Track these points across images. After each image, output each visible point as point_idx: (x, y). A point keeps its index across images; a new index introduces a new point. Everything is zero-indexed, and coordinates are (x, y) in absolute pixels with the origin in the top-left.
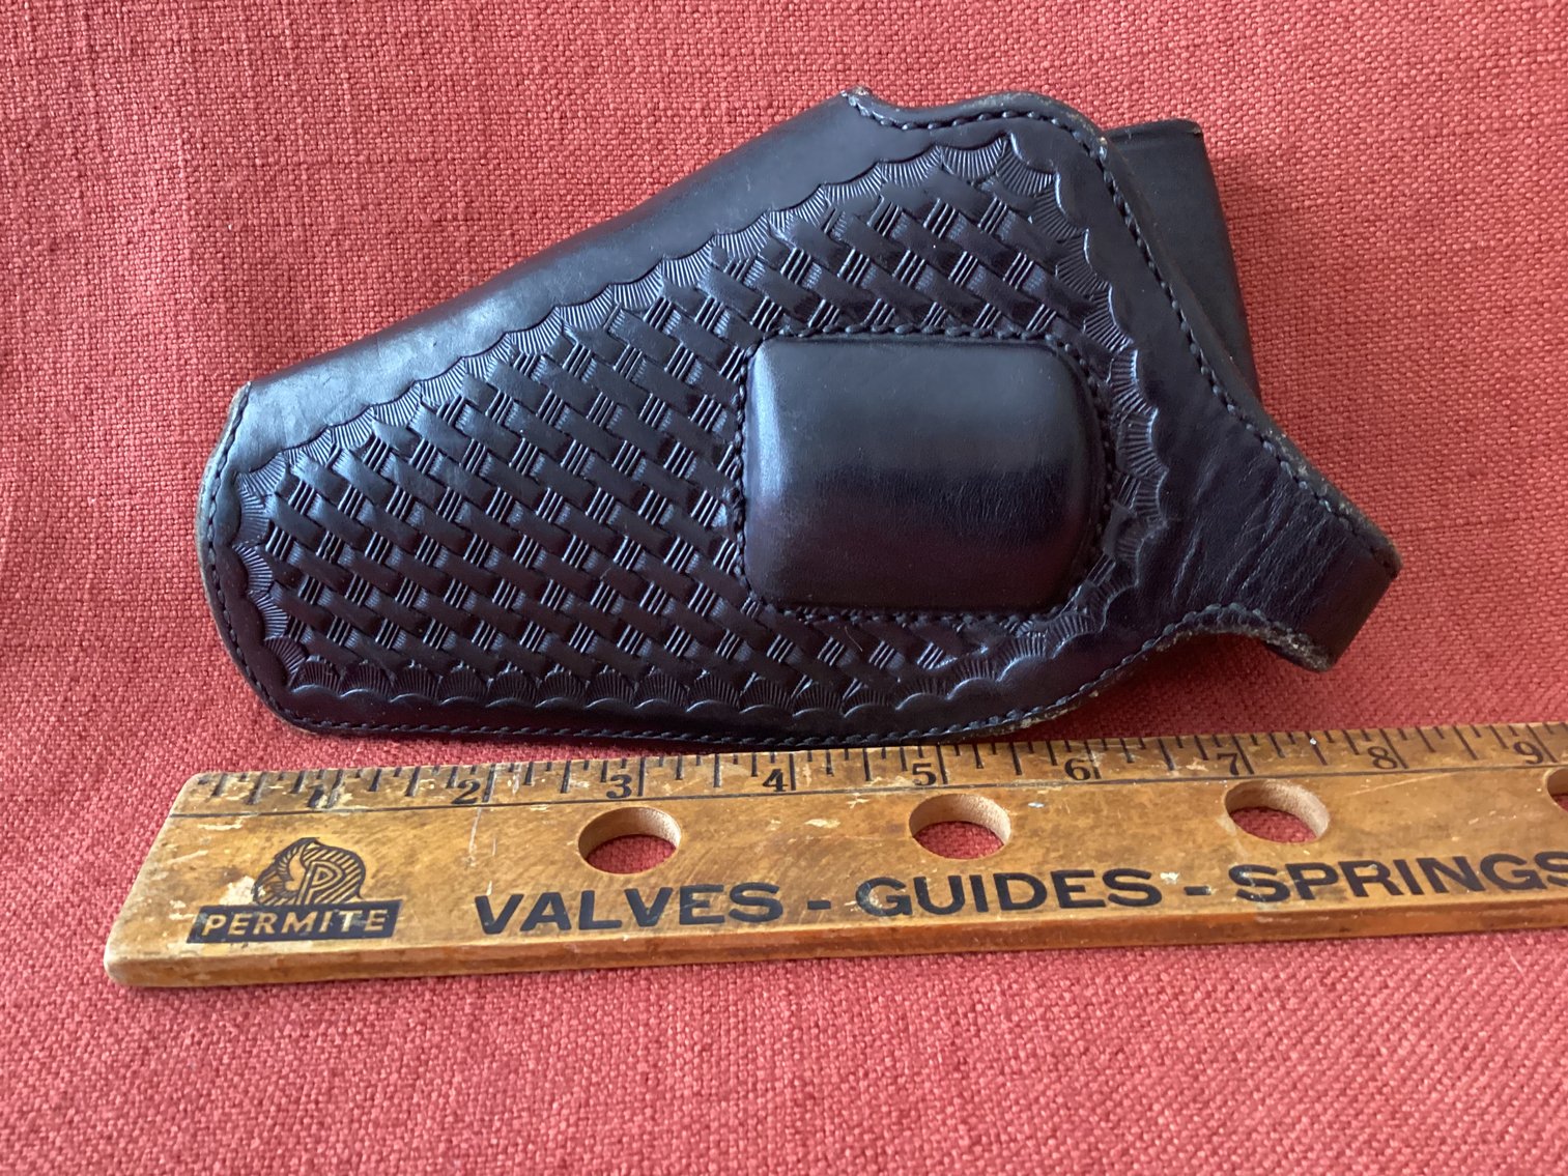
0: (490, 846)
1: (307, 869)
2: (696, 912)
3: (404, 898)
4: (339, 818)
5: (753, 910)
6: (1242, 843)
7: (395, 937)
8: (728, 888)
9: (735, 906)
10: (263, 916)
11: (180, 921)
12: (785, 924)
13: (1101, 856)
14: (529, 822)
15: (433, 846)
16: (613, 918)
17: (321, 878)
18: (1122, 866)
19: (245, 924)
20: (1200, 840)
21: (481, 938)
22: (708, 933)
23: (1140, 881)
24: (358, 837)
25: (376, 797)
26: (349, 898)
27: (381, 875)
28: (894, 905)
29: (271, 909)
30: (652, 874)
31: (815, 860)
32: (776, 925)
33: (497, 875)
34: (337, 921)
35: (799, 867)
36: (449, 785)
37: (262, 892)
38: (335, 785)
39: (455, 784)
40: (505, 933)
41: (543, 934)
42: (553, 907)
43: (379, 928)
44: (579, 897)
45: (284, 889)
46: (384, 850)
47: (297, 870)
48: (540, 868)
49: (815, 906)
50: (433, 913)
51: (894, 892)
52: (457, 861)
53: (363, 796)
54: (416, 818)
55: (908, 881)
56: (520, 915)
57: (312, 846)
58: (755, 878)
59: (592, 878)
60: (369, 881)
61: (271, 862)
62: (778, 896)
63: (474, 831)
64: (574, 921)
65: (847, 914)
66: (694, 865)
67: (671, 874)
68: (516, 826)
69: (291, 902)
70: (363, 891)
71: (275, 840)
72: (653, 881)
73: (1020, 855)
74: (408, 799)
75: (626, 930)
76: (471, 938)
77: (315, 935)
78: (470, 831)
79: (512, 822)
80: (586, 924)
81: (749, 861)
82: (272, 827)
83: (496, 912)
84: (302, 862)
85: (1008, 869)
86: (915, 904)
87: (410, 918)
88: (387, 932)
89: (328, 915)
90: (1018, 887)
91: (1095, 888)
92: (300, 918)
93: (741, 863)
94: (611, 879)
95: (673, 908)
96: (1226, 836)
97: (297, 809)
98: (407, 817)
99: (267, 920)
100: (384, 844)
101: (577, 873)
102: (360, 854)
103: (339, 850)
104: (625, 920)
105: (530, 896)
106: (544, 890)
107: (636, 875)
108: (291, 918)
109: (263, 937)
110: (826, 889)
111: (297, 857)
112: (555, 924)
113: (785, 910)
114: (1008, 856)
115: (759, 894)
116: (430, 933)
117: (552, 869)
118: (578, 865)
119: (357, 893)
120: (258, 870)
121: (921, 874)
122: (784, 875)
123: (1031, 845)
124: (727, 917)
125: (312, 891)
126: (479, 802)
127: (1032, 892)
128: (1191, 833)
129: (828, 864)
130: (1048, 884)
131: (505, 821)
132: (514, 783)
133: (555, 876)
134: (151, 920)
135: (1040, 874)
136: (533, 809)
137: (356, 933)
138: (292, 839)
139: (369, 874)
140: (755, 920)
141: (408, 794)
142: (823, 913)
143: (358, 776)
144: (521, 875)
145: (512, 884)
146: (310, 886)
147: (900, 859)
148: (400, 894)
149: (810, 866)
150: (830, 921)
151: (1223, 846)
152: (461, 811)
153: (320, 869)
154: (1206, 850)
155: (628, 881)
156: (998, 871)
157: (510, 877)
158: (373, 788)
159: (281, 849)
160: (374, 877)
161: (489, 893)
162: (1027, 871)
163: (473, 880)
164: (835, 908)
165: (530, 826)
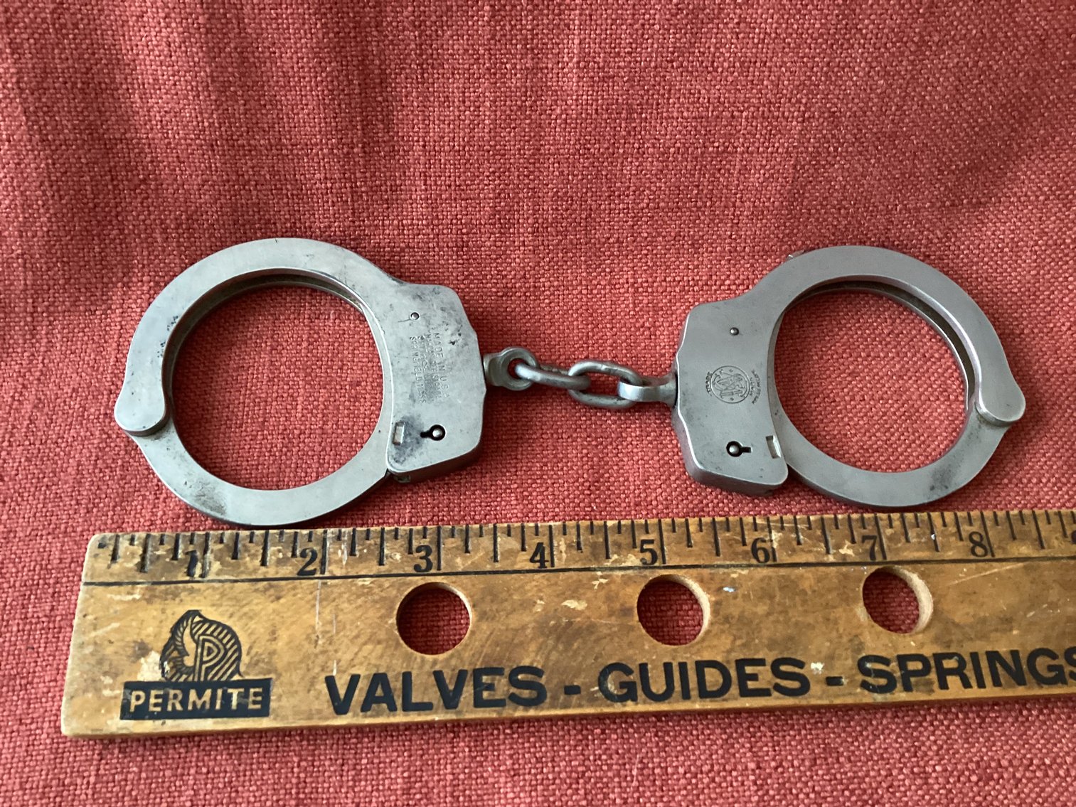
0: (331, 622)
1: (197, 642)
2: (485, 694)
3: (272, 676)
4: (214, 589)
5: (526, 693)
6: (870, 633)
7: (272, 717)
8: (507, 672)
9: (513, 690)
10: (172, 692)
11: (111, 698)
12: (548, 709)
13: (772, 645)
14: (358, 597)
15: (289, 621)
16: (426, 700)
17: (208, 655)
18: (786, 655)
19: (160, 701)
20: (841, 631)
21: (334, 718)
22: (494, 715)
23: (797, 670)
24: (231, 610)
25: (239, 566)
26: (232, 675)
27: (253, 652)
28: (625, 691)
29: (176, 686)
30: (452, 656)
31: (568, 645)
32: (542, 709)
33: (340, 654)
34: (227, 698)
35: (557, 651)
36: (294, 555)
37: (167, 668)
38: (205, 552)
39: (298, 553)
40: (350, 714)
41: (378, 715)
42: (383, 689)
43: (258, 706)
44: (401, 678)
45: (183, 665)
46: (252, 625)
47: (190, 645)
48: (369, 647)
49: (571, 690)
50: (296, 692)
51: (625, 678)
52: (308, 638)
53: (229, 565)
54: (272, 591)
55: (634, 666)
56: (359, 696)
57: (197, 619)
58: (526, 662)
59: (408, 658)
60: (245, 659)
61: (169, 635)
62: (543, 680)
63: (317, 606)
64: (399, 702)
65: (592, 700)
66: (482, 646)
67: (466, 655)
68: (349, 601)
69: (190, 679)
70: (242, 669)
71: (169, 612)
72: (453, 662)
73: (715, 642)
74: (263, 569)
75: (436, 713)
76: (327, 719)
77: (212, 714)
78: (314, 606)
79: (346, 596)
80: (408, 706)
81: (522, 643)
82: (164, 596)
83: (342, 692)
84: (192, 636)
85: (706, 656)
86: (640, 692)
87: (280, 697)
88: (264, 712)
89: (220, 692)
90: (712, 675)
91: (765, 677)
92: (200, 696)
93: (517, 646)
94: (423, 660)
95: (468, 691)
96: (860, 626)
97: (180, 578)
98: (266, 590)
99: (175, 696)
100: (251, 618)
101: (397, 653)
102: (235, 629)
103: (219, 624)
104: (435, 702)
105: (365, 677)
106: (374, 671)
107: (441, 657)
108: (193, 695)
109: (175, 715)
110: (578, 672)
111: (187, 631)
112: (384, 706)
113: (549, 695)
114: (706, 644)
115: (530, 677)
116: (297, 713)
117: (380, 648)
118: (398, 644)
119: (237, 671)
120: (161, 645)
121: (644, 661)
122: (547, 658)
123: (723, 631)
124: (507, 701)
125: (204, 667)
126: (318, 575)
127: (721, 680)
128: (836, 622)
129: (579, 648)
130: (733, 673)
131: (340, 595)
132: (342, 553)
133: (381, 657)
134: (90, 695)
135: (728, 662)
136: (360, 582)
137: (243, 712)
138: (181, 611)
139: (244, 649)
140: (528, 703)
141: (263, 563)
142: (575, 698)
143: (221, 541)
144: (356, 654)
145: (352, 664)
146: (202, 663)
147: (630, 644)
148: (269, 672)
149: (566, 650)
150: (580, 706)
151: (856, 636)
152: (306, 583)
153: (207, 644)
154: (845, 639)
155: (435, 662)
156: (699, 658)
157: (348, 656)
158: (235, 557)
159: (175, 621)
160: (248, 653)
161: (334, 673)
162: (719, 659)
163: (322, 659)
164: (583, 693)
165: (359, 601)
